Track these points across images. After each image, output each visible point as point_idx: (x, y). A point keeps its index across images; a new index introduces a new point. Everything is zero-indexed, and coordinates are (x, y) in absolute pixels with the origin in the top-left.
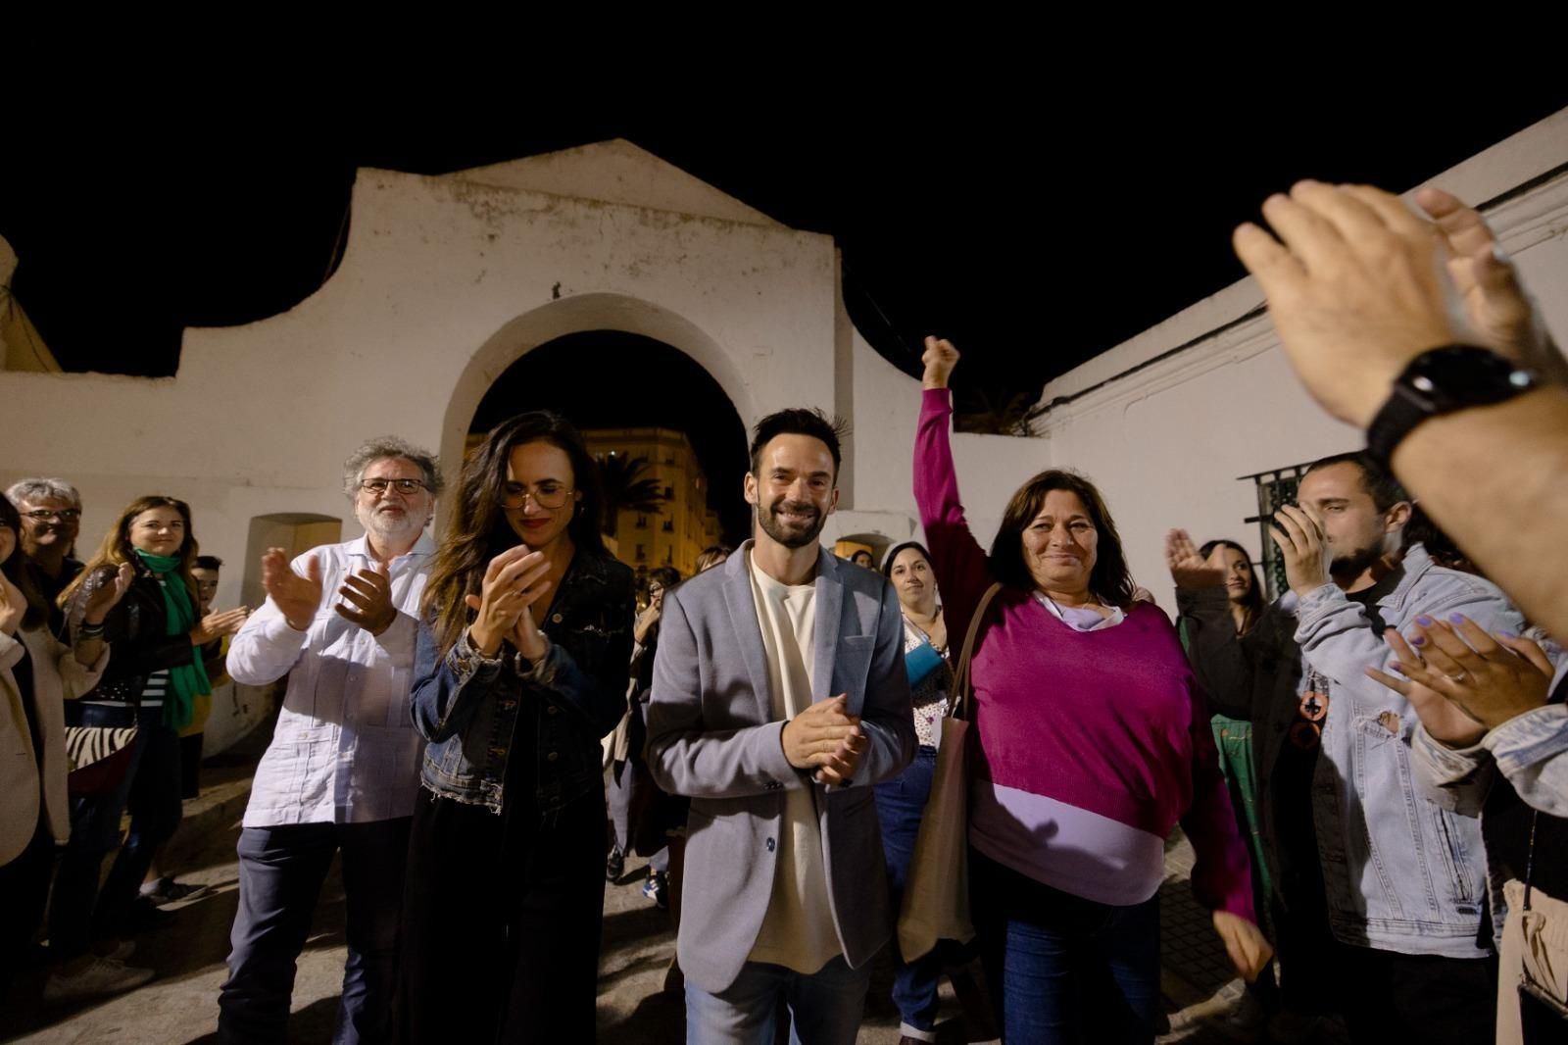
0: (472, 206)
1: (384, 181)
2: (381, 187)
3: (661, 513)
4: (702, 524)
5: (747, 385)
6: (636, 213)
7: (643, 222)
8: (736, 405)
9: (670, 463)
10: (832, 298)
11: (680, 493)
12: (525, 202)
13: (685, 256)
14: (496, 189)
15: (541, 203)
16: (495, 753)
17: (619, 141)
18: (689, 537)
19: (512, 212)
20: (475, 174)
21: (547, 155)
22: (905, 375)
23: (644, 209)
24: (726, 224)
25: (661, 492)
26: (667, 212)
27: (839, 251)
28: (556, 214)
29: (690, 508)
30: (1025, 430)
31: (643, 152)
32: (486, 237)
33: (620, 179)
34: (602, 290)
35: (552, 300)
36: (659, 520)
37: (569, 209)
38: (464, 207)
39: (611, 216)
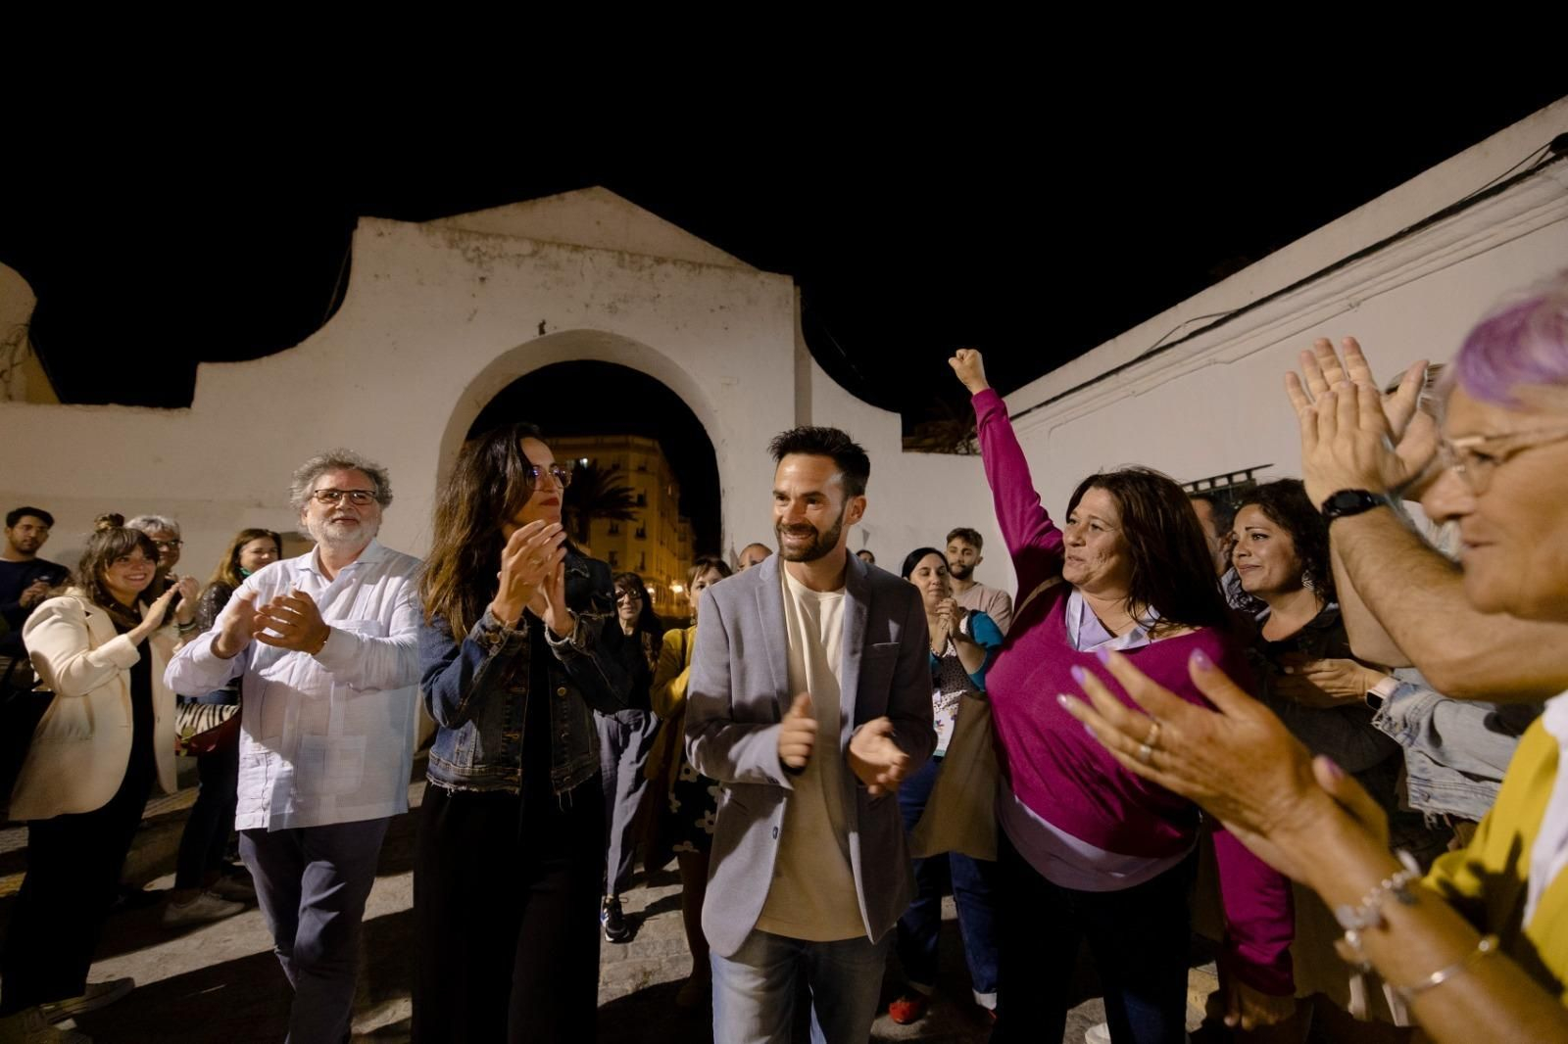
0: (464, 252)
1: (383, 229)
2: (381, 234)
3: (635, 520)
4: (675, 530)
5: (716, 411)
6: (613, 257)
7: (621, 266)
8: (706, 428)
9: (642, 469)
10: (792, 331)
11: (653, 501)
12: (512, 247)
13: (659, 296)
14: (486, 236)
15: (526, 248)
16: (511, 738)
17: (598, 189)
18: (662, 543)
19: (500, 256)
20: (465, 220)
21: (531, 201)
22: (858, 400)
23: (621, 253)
24: (697, 266)
25: (635, 500)
26: (642, 256)
27: (798, 289)
28: (541, 258)
29: (662, 515)
30: (967, 449)
31: (619, 198)
32: (478, 280)
33: (598, 223)
34: (586, 327)
35: (538, 336)
36: (631, 527)
37: (553, 254)
38: (456, 252)
39: (591, 259)
